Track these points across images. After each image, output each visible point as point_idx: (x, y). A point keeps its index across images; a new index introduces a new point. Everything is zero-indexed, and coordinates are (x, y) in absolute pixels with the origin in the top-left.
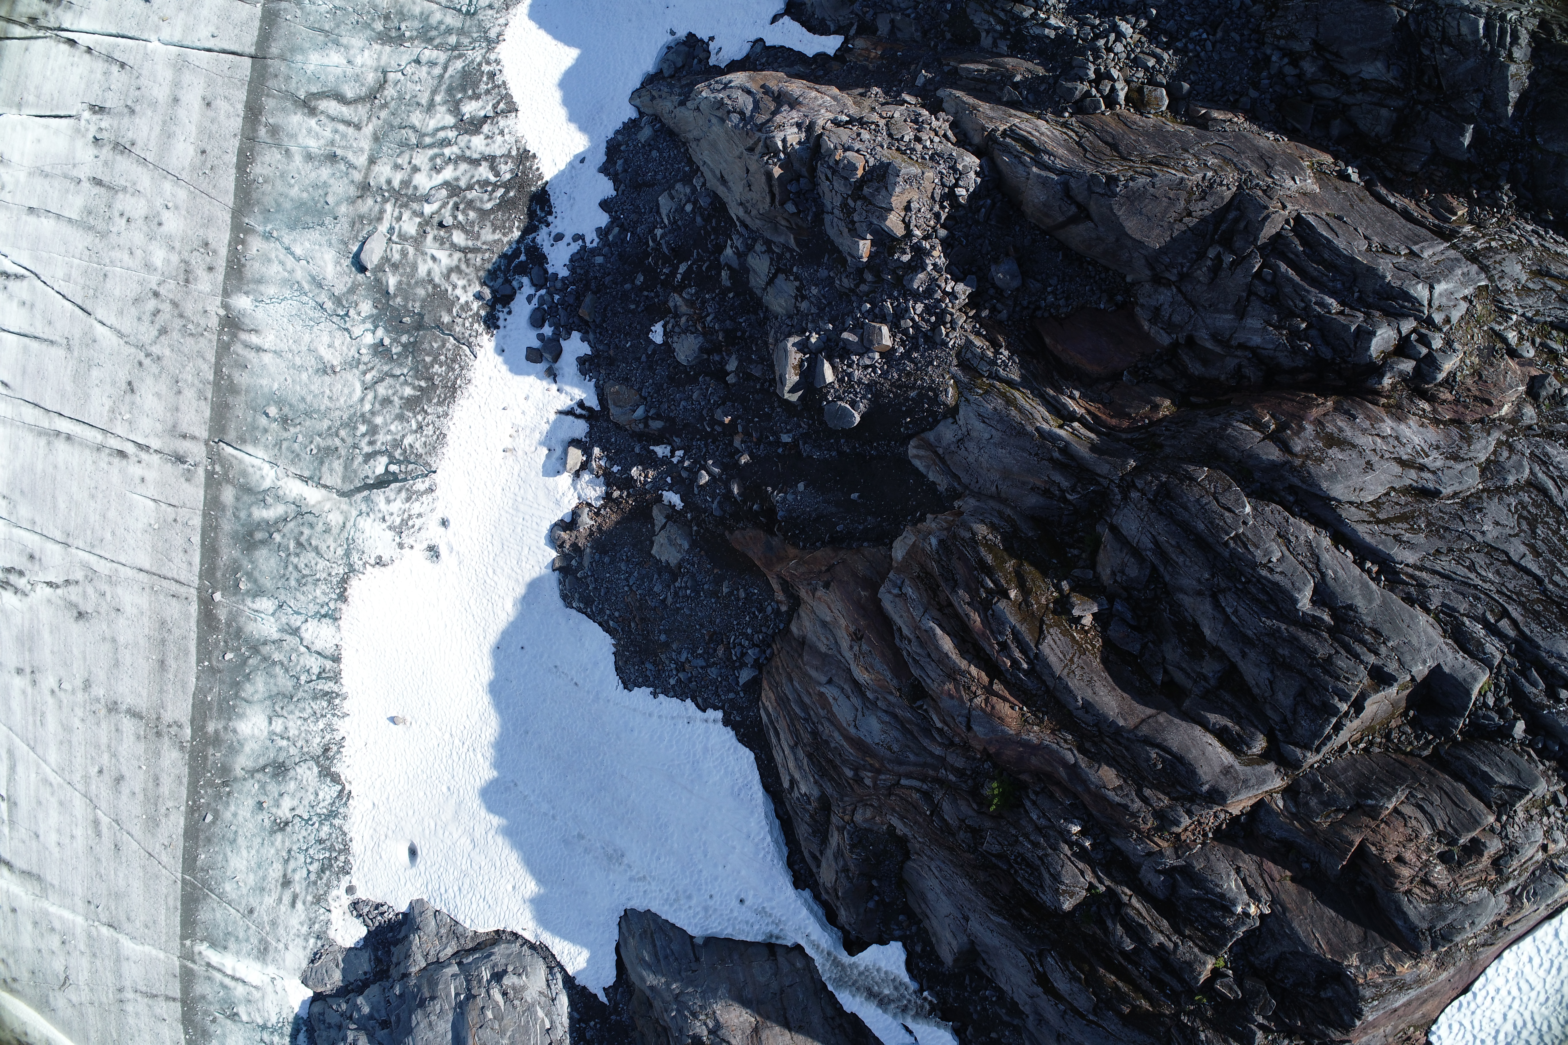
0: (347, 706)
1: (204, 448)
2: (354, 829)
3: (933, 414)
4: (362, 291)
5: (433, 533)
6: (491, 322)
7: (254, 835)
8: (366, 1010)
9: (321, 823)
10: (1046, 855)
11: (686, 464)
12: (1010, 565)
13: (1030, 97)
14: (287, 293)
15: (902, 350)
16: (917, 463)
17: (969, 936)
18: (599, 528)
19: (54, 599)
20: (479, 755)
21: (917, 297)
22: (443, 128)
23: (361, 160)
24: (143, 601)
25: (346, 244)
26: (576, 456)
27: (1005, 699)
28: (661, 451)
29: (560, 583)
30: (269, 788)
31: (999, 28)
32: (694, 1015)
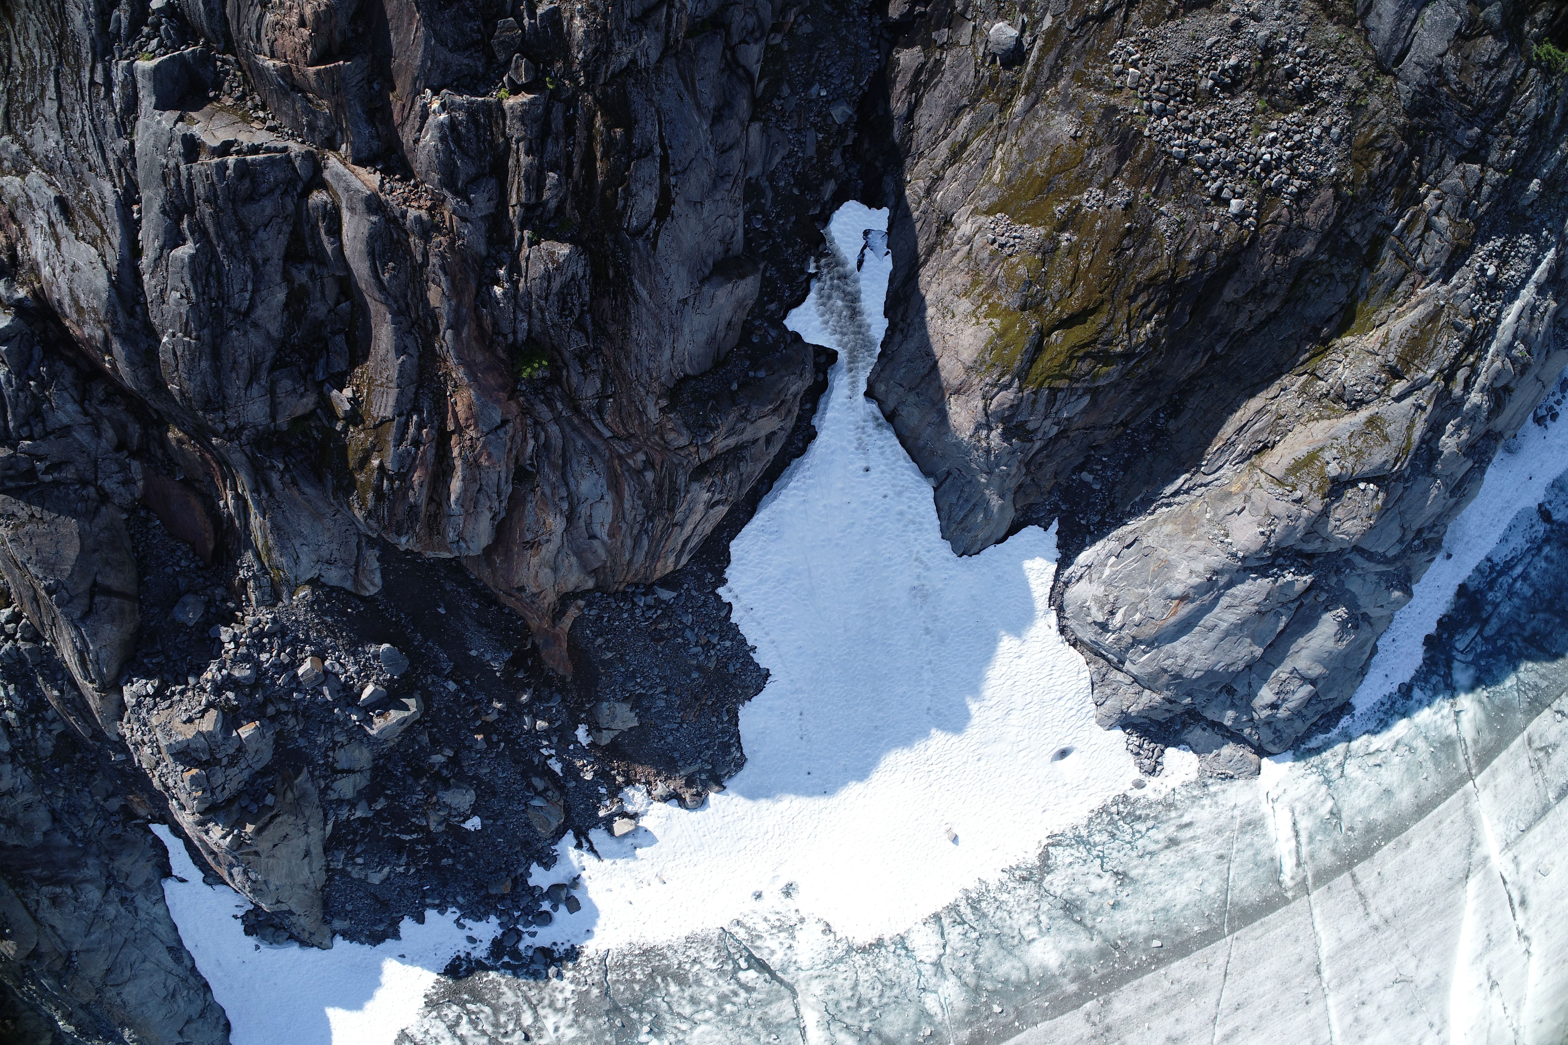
0: (972, 885)
3: (328, 597)
5: (773, 900)
6: (573, 954)
7: (1148, 896)
8: (1231, 714)
9: (1095, 845)
10: (539, 297)
11: (545, 743)
12: (361, 477)
13: (60, 676)
15: (306, 648)
16: (377, 580)
17: (700, 288)
18: (658, 774)
21: (257, 665)
26: (621, 826)
27: (455, 414)
28: (557, 767)
29: (731, 777)
30: (1093, 908)
31: (40, 727)
32: (988, 451)
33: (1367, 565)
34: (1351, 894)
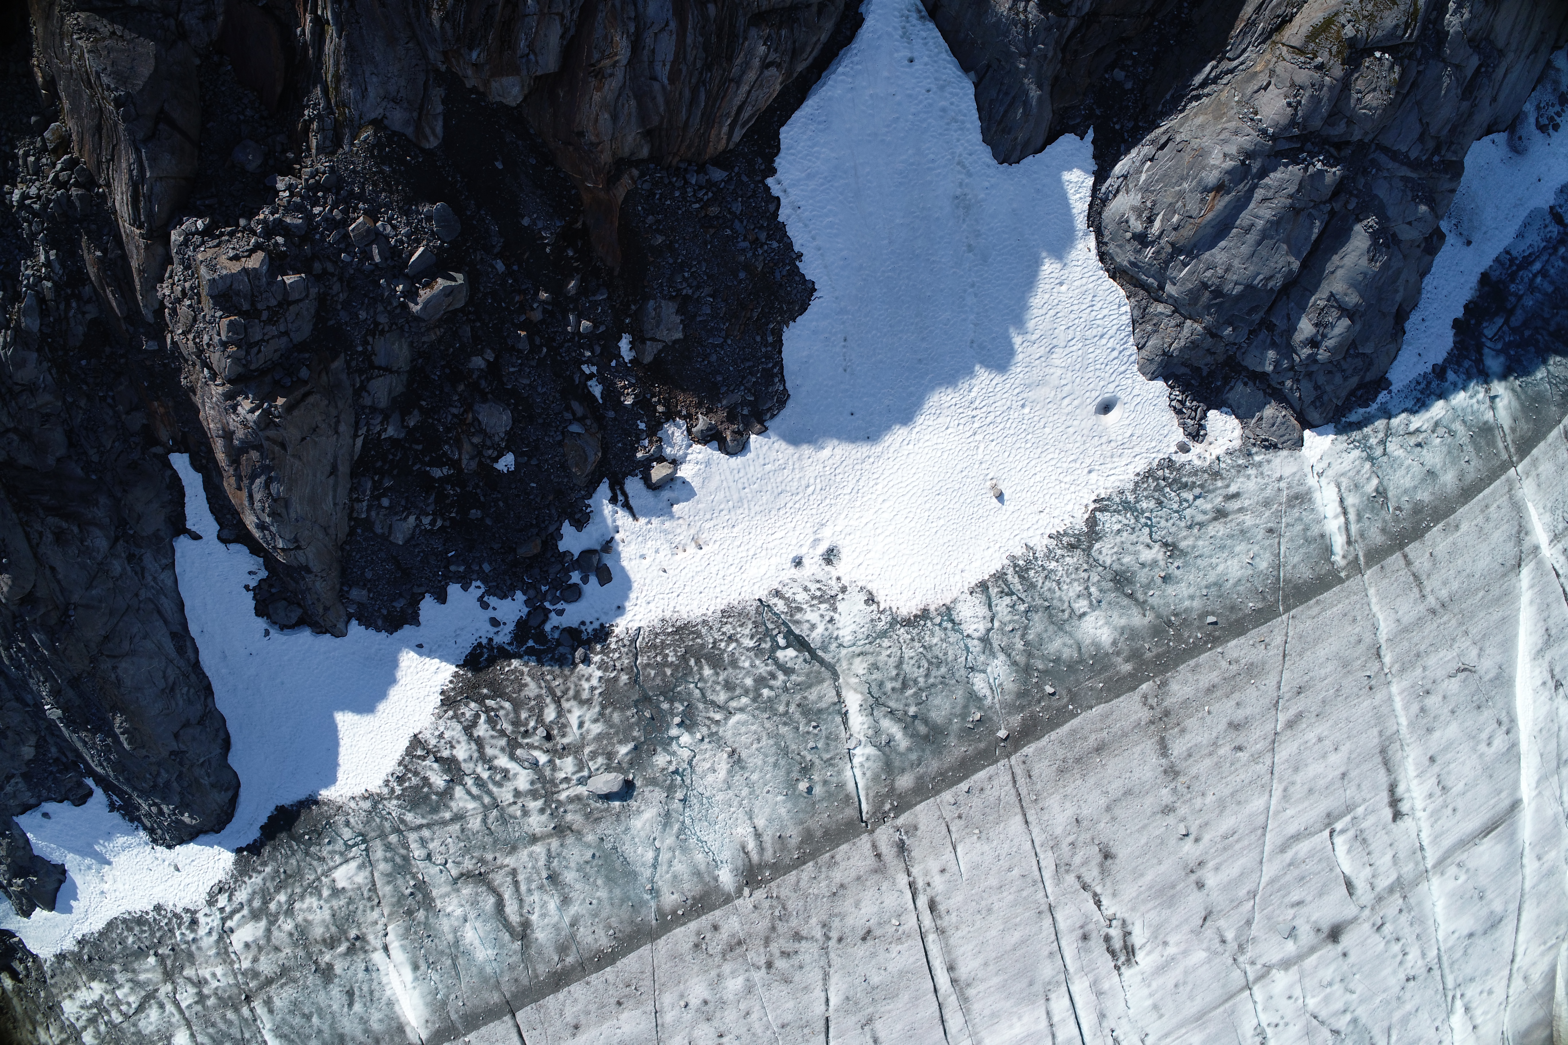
0: (1019, 551)
1: (878, 831)
2: (1125, 477)
3: (390, 140)
4: (649, 773)
5: (813, 567)
6: (602, 634)
7: (1199, 569)
8: (1271, 354)
9: (1143, 512)
11: (588, 354)
13: (106, 231)
14: (693, 841)
15: (361, 205)
16: (439, 129)
18: (699, 405)
19: (1110, 891)
20: (973, 394)
21: (309, 216)
22: (469, 793)
23: (539, 849)
24: (1053, 802)
25: (618, 815)
26: (658, 472)
28: (597, 390)
29: (773, 416)
30: (1144, 580)
31: (74, 305)
32: (1026, 24)
33: (1391, 165)
34: (1404, 575)
